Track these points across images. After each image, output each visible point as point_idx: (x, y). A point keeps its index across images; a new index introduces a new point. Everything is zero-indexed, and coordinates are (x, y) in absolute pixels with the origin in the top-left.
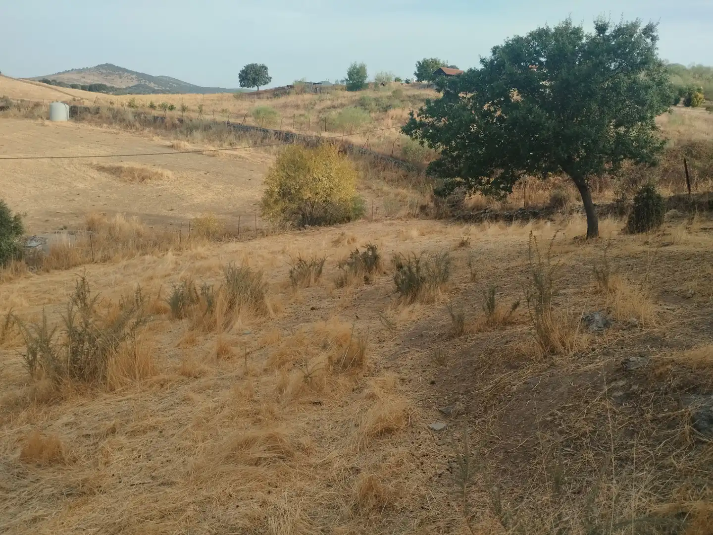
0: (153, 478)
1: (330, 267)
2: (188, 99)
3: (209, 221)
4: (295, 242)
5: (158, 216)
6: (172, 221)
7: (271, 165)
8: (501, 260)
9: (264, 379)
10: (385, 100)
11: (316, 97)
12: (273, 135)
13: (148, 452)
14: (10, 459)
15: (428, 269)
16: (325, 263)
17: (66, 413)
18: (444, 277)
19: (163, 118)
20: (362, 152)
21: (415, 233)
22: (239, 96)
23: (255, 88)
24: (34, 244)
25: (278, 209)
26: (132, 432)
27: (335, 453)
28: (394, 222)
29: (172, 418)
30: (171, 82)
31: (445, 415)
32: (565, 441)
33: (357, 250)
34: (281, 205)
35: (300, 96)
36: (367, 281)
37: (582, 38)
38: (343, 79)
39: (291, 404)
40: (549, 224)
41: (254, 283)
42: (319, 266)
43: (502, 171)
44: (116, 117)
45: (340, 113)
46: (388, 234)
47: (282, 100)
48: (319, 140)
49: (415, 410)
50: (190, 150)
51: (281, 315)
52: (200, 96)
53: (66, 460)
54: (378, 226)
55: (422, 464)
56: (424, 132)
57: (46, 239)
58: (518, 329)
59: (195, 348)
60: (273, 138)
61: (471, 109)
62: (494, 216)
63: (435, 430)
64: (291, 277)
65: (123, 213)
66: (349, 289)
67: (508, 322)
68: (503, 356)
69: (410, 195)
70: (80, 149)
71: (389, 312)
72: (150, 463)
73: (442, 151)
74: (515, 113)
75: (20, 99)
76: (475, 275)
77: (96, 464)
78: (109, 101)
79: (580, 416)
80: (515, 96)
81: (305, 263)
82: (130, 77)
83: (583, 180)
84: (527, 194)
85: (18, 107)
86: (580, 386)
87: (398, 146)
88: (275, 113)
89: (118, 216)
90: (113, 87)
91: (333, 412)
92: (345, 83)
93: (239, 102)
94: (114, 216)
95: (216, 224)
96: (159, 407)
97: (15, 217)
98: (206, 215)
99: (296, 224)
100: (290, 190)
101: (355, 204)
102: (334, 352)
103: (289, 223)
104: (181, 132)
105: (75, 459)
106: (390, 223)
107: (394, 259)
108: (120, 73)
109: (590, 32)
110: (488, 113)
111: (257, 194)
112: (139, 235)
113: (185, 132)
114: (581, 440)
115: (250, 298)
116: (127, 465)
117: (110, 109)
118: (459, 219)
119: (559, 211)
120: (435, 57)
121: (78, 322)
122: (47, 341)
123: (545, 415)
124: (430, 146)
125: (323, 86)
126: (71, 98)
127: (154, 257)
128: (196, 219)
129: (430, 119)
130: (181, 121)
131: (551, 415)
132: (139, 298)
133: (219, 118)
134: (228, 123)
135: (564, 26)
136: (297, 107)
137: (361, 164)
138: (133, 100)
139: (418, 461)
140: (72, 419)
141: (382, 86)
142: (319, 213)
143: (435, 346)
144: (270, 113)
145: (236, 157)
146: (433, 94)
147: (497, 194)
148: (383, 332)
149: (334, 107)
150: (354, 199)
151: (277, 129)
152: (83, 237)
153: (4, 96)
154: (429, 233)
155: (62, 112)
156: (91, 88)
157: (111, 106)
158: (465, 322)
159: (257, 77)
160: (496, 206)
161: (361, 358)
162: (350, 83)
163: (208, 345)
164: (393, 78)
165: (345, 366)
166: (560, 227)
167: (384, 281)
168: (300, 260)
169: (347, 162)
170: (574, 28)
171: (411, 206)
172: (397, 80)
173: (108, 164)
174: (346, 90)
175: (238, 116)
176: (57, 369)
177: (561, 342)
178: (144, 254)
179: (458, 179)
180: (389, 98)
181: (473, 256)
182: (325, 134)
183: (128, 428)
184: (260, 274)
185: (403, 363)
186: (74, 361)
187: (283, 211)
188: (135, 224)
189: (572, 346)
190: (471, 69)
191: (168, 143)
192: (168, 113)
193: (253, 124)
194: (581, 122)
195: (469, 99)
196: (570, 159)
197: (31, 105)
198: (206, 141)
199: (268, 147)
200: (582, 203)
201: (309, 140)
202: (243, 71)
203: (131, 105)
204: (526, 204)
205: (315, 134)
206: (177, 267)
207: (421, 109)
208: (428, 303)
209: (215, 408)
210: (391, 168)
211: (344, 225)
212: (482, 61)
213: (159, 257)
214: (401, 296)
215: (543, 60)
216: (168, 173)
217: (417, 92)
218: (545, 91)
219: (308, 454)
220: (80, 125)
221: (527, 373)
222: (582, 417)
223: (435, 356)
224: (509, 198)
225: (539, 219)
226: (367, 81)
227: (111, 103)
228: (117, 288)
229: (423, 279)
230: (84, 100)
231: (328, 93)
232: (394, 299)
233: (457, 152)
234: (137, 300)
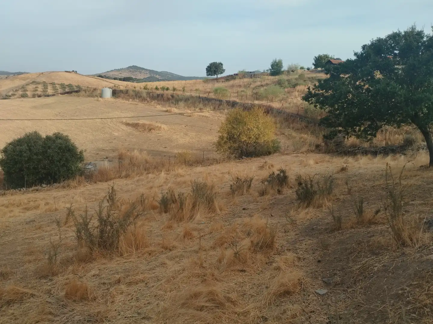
0: (139, 314)
1: (257, 183)
2: (177, 84)
3: (186, 154)
4: (236, 167)
5: (157, 151)
6: (165, 154)
7: (223, 121)
8: (369, 180)
9: (211, 253)
10: (294, 81)
11: (251, 80)
12: (225, 103)
13: (138, 296)
14: (59, 295)
15: (318, 185)
16: (253, 181)
17: (94, 268)
18: (329, 191)
19: (162, 95)
20: (279, 112)
21: (311, 162)
22: (206, 81)
23: (216, 76)
24: (90, 167)
25: (226, 147)
26: (130, 282)
27: (251, 306)
28: (299, 155)
29: (153, 275)
30: (168, 74)
31: (327, 284)
32: (411, 309)
33: (273, 173)
34: (229, 145)
35: (242, 80)
36: (279, 192)
37: (424, 38)
38: (268, 69)
39: (226, 270)
40: (403, 156)
41: (209, 192)
42: (249, 182)
43: (369, 123)
44: (137, 95)
45: (266, 89)
46: (294, 163)
47: (231, 82)
48: (253, 106)
49: (306, 279)
50: (177, 113)
51: (224, 212)
52: (184, 82)
53: (90, 298)
54: (288, 158)
55: (310, 318)
56: (317, 100)
57: (96, 164)
58: (380, 228)
59: (172, 231)
60: (225, 105)
61: (348, 85)
62: (365, 152)
63: (319, 294)
64: (231, 188)
65: (138, 149)
66: (267, 197)
67: (371, 223)
68: (368, 246)
69: (309, 138)
70: (116, 114)
71: (292, 213)
72: (138, 304)
73: (329, 111)
74: (378, 86)
75: (87, 86)
76: (350, 190)
77: (106, 302)
78: (134, 86)
79: (422, 292)
80: (378, 75)
81: (241, 180)
82: (145, 73)
83: (426, 128)
84: (387, 138)
85: (85, 91)
86: (423, 270)
87: (302, 108)
88: (226, 90)
89: (136, 151)
90: (136, 78)
91: (253, 277)
92: (269, 71)
93: (206, 85)
94: (134, 151)
95: (190, 156)
96: (148, 267)
97: (80, 152)
98: (185, 151)
99: (237, 156)
100: (234, 135)
101: (274, 144)
102: (255, 238)
103: (233, 156)
104: (172, 103)
105: (95, 298)
106: (296, 156)
107: (297, 178)
108: (140, 70)
109: (428, 33)
110: (360, 87)
111: (214, 138)
112: (147, 162)
113: (174, 102)
114: (423, 309)
115: (205, 202)
116: (124, 304)
117: (133, 91)
118: (341, 153)
119: (410, 148)
120: (326, 54)
121: (104, 214)
122: (87, 225)
123: (398, 289)
124: (321, 108)
125: (256, 73)
126: (113, 85)
127: (154, 175)
128: (178, 153)
129: (321, 92)
130: (173, 96)
131: (402, 289)
132: (142, 199)
133: (194, 94)
134: (199, 97)
135: (411, 30)
136: (240, 86)
137: (278, 119)
138: (147, 85)
139: (307, 315)
140: (97, 273)
141: (292, 72)
142: (252, 149)
143: (321, 237)
144: (223, 90)
145: (203, 116)
146: (323, 76)
147: (366, 138)
148: (288, 226)
149: (262, 86)
150: (273, 141)
151: (228, 99)
152: (116, 163)
153: (78, 85)
154: (320, 162)
155: (108, 93)
156: (125, 79)
157: (134, 89)
158: (343, 221)
159: (216, 69)
160: (366, 145)
161: (272, 242)
162: (272, 71)
163: (179, 230)
164: (299, 67)
165: (261, 248)
166: (410, 159)
167: (289, 193)
168: (238, 178)
169: (269, 119)
170: (418, 31)
171: (310, 145)
172: (302, 68)
173: (131, 121)
174: (270, 75)
175: (205, 93)
176: (92, 242)
177: (409, 238)
178: (148, 173)
179: (340, 128)
180: (296, 79)
181: (350, 178)
182: (256, 102)
183: (127, 280)
184: (212, 187)
185: (300, 247)
186: (101, 237)
187: (230, 148)
188: (145, 156)
189: (418, 241)
190: (348, 60)
191: (164, 109)
192: (166, 92)
193: (213, 97)
194: (424, 91)
195: (347, 78)
196: (416, 115)
197: (92, 89)
198: (186, 107)
199: (222, 110)
200: (425, 143)
201: (246, 105)
202: (208, 67)
203: (145, 88)
204: (387, 143)
205: (250, 102)
206: (166, 181)
207: (315, 85)
208: (318, 207)
209: (179, 271)
210: (297, 122)
211: (266, 157)
212: (356, 54)
213: (157, 175)
214: (301, 202)
215: (397, 52)
216: (163, 126)
217: (314, 75)
218: (398, 72)
219: (234, 305)
220: (117, 100)
221: (386, 259)
222: (425, 293)
223: (321, 243)
224: (375, 140)
225: (396, 153)
226: (282, 70)
227: (135, 87)
228: (132, 193)
229: (315, 192)
230: (120, 86)
231: (259, 77)
232: (296, 204)
233: (338, 112)
234: (141, 201)
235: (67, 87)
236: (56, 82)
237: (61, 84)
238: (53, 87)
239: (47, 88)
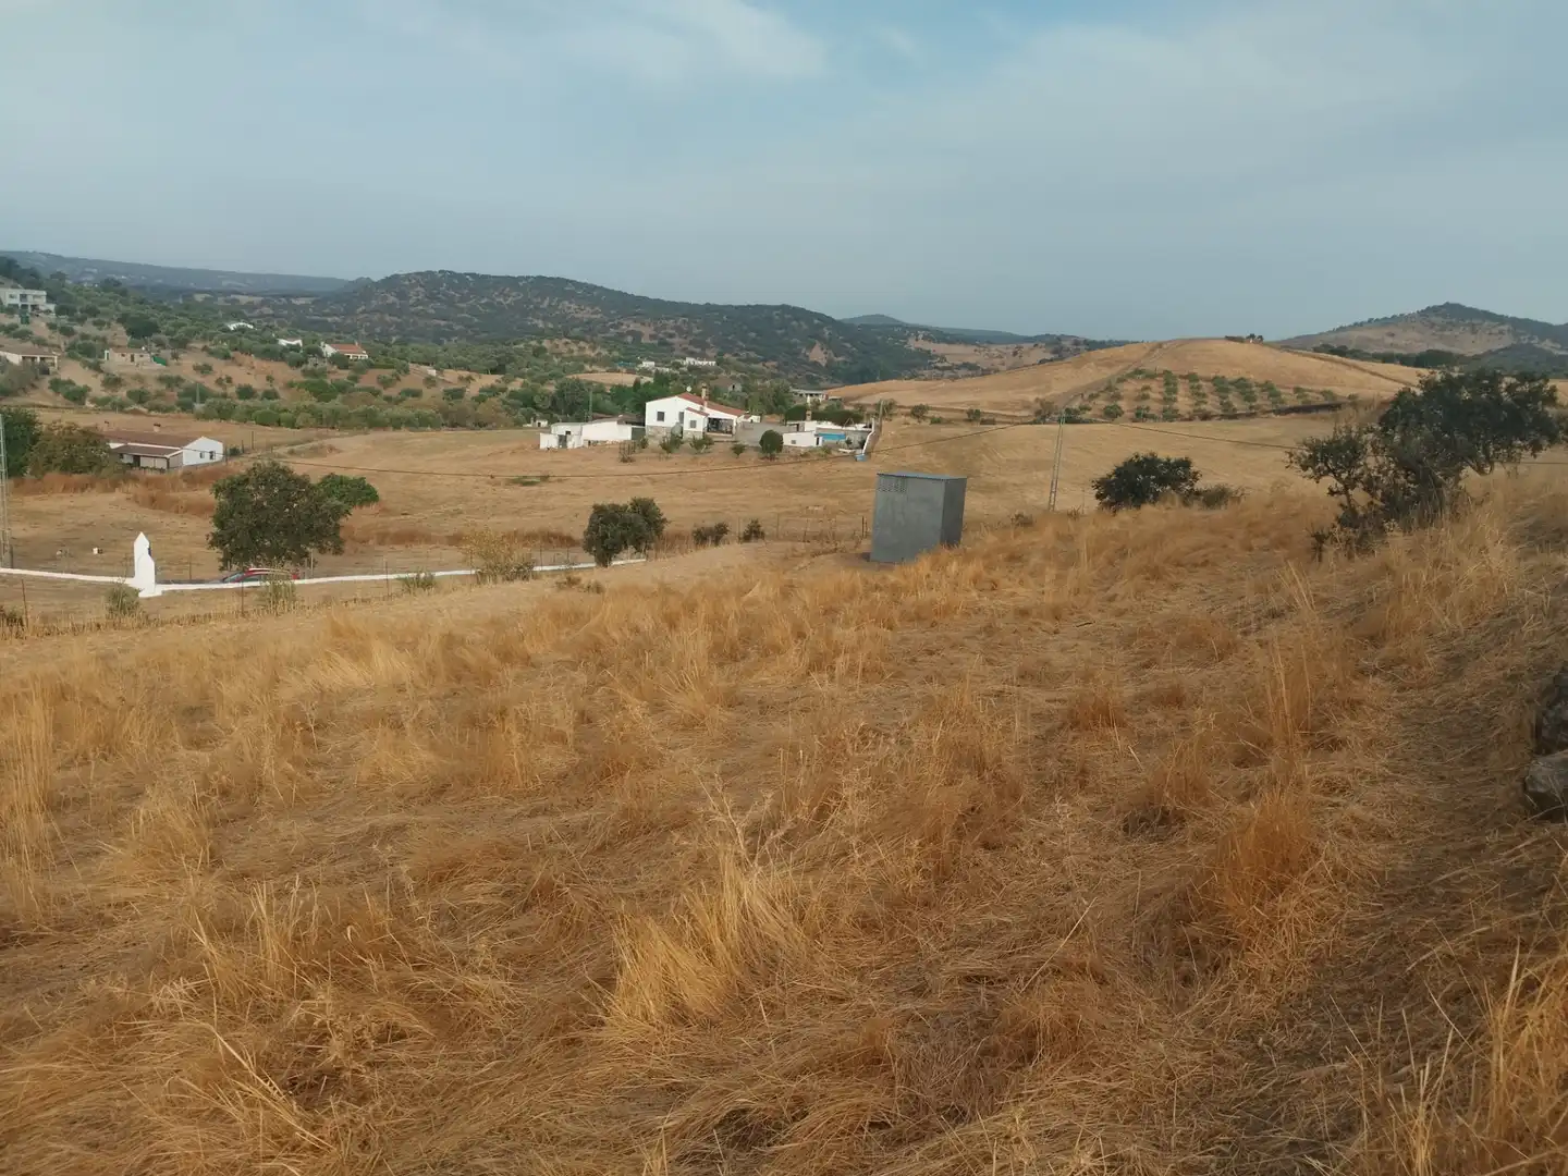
82: (1495, 331)
108: (1475, 321)
235: (1230, 387)
236: (1200, 372)
237: (1216, 378)
238: (1192, 387)
239: (1175, 392)
